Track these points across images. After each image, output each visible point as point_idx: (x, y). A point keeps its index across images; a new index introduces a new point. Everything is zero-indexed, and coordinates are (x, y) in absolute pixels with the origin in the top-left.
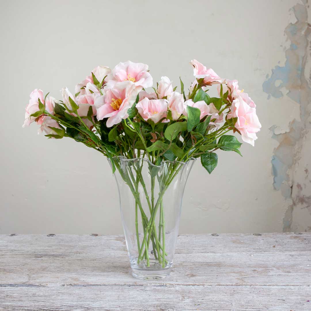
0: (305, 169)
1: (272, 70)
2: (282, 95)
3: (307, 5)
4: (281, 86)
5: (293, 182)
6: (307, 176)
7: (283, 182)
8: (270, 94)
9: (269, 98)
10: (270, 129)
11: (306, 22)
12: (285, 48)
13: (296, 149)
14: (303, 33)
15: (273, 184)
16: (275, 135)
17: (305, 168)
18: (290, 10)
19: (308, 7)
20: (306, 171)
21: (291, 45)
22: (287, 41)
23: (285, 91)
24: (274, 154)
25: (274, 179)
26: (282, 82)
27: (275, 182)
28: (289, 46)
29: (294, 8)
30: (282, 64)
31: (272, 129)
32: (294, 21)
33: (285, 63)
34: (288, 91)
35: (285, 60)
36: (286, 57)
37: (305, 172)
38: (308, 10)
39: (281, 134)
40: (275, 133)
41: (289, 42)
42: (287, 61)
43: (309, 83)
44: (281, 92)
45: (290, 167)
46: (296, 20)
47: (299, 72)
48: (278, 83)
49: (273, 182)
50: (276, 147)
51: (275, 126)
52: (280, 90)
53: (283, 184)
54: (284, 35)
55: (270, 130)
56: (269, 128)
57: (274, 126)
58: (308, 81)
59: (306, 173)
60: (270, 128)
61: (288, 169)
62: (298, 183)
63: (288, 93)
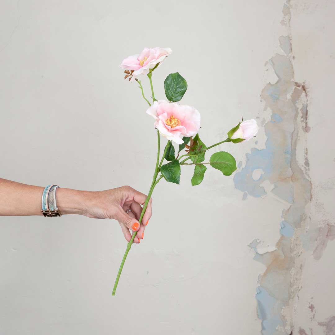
0: (310, 305)
1: (247, 155)
2: (265, 192)
3: (291, 55)
4: (262, 179)
5: (292, 327)
6: (314, 315)
7: (277, 328)
8: (246, 192)
9: (244, 198)
10: (249, 246)
11: (292, 80)
12: (264, 120)
13: (293, 274)
14: (289, 96)
15: (262, 331)
16: (259, 254)
17: (309, 303)
18: (266, 63)
19: (294, 57)
20: (312, 307)
21: (272, 117)
22: (265, 109)
23: (268, 186)
24: (259, 285)
25: (262, 323)
26: (263, 173)
27: (263, 328)
28: (270, 118)
29: (271, 60)
30: (261, 146)
31: (253, 245)
32: (274, 79)
33: (266, 144)
34: (272, 186)
35: (266, 138)
36: (266, 135)
37: (310, 309)
38: (294, 62)
39: (268, 252)
40: (258, 252)
41: (269, 112)
42: (268, 139)
43: (304, 172)
44: (263, 187)
45: (286, 303)
46: (277, 79)
47: (289, 156)
48: (257, 174)
49: (260, 329)
50: (262, 272)
51: (258, 241)
52: (261, 185)
53: (278, 330)
54: (261, 101)
55: (250, 248)
56: (249, 244)
57: (256, 240)
58: (303, 169)
59: (312, 311)
60: (251, 244)
61: (283, 307)
62: (300, 328)
63: (274, 189)
